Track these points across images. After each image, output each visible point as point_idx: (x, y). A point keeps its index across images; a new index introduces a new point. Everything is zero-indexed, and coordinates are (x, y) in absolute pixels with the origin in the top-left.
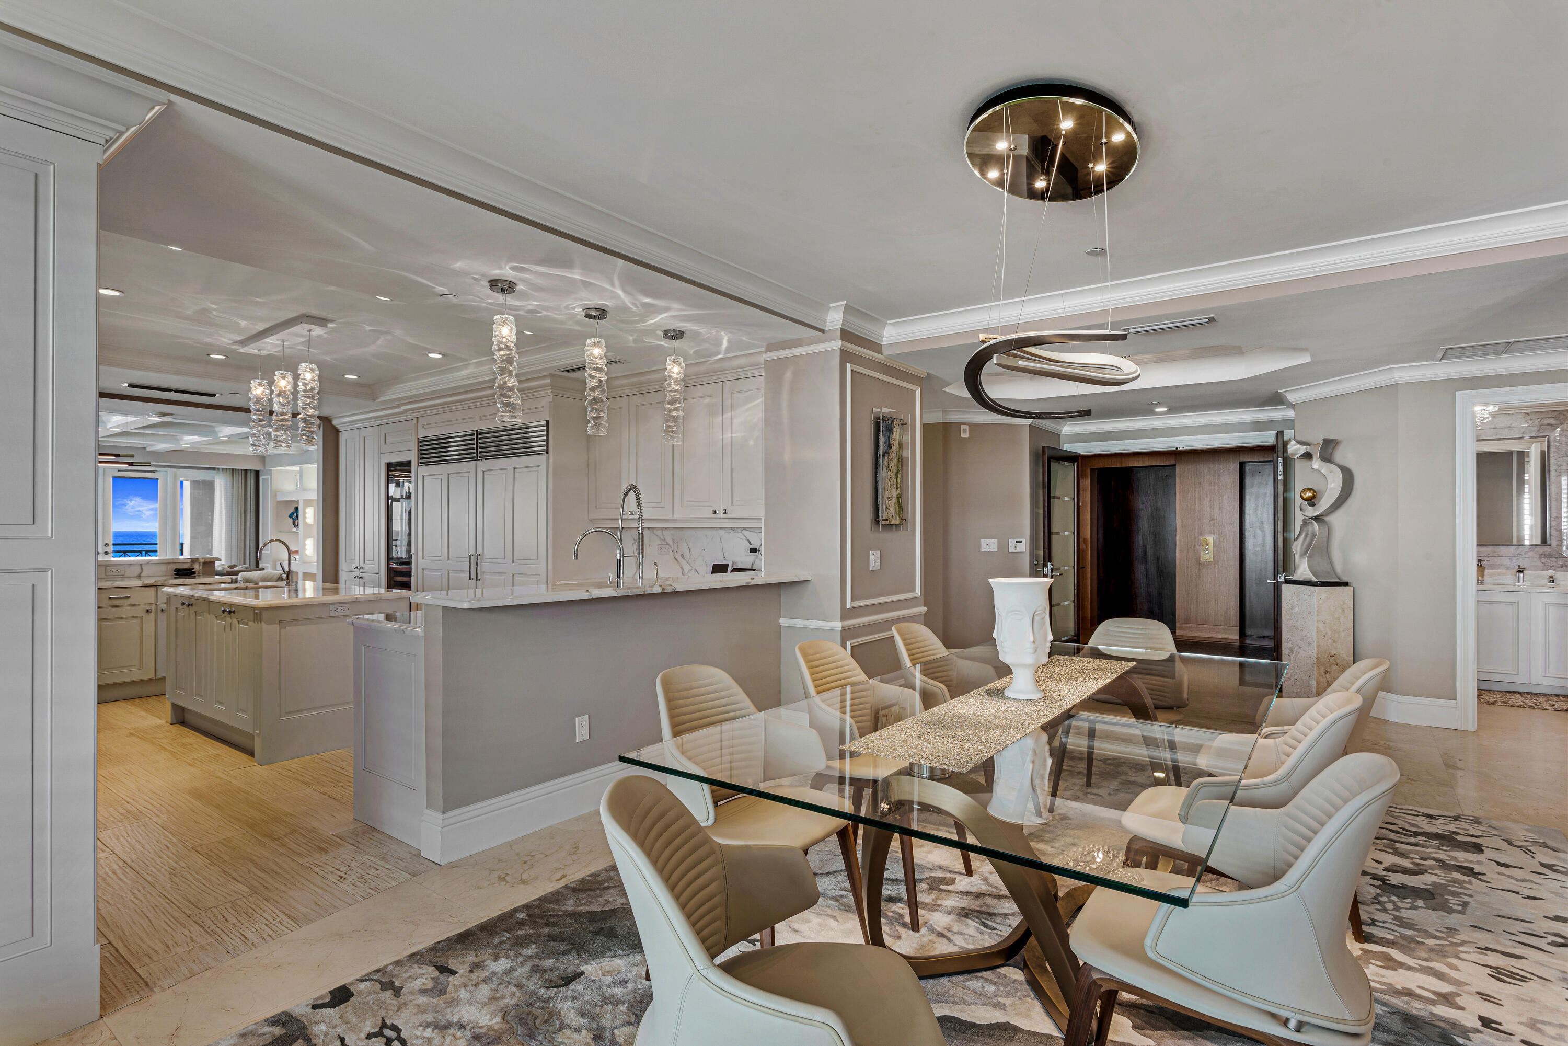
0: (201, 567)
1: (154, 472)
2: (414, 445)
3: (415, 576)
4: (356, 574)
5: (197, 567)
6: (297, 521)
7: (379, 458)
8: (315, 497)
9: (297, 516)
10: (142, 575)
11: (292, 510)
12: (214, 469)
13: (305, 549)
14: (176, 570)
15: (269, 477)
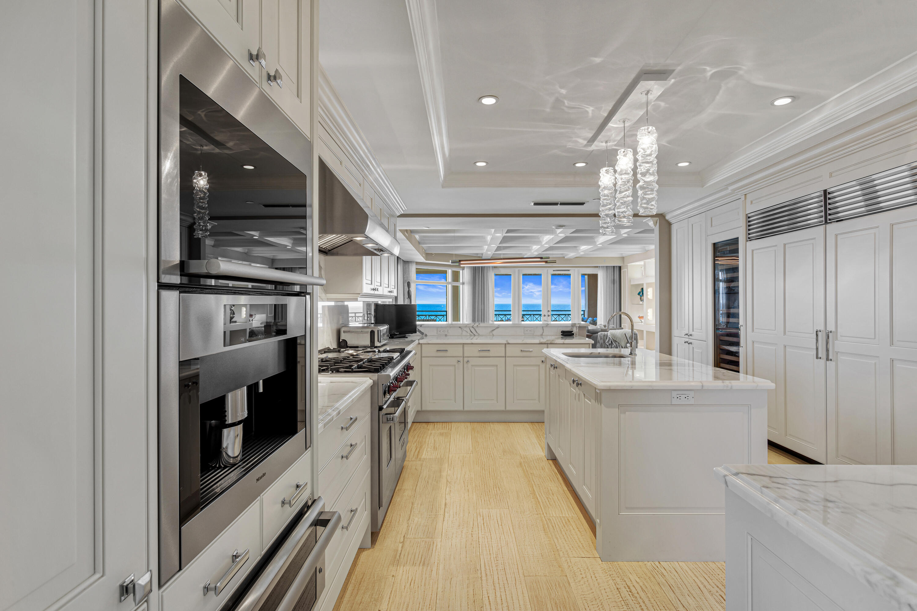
0: (578, 330)
1: (569, 270)
2: (742, 223)
3: (745, 347)
4: (687, 340)
5: (575, 330)
6: (642, 297)
7: (706, 240)
8: (654, 281)
9: (643, 294)
10: (543, 334)
11: (640, 290)
12: (597, 267)
13: (648, 316)
14: (562, 332)
15: (626, 270)
